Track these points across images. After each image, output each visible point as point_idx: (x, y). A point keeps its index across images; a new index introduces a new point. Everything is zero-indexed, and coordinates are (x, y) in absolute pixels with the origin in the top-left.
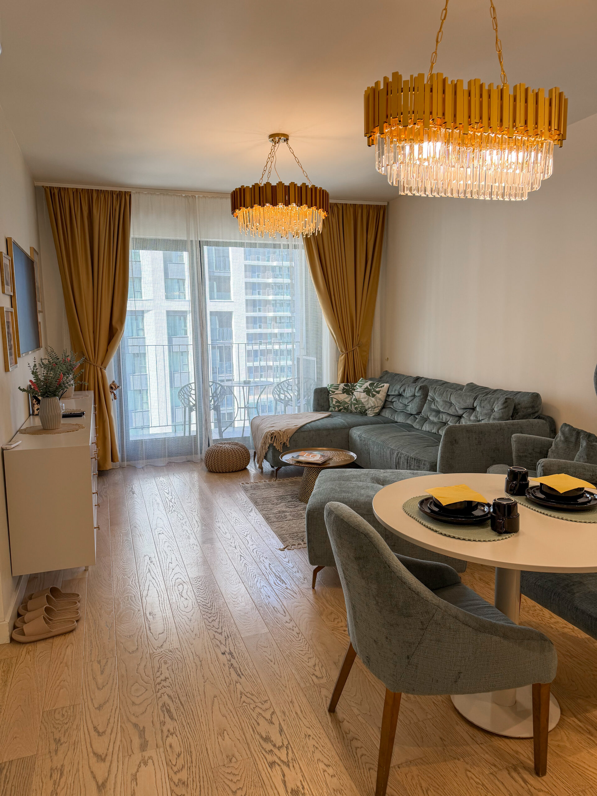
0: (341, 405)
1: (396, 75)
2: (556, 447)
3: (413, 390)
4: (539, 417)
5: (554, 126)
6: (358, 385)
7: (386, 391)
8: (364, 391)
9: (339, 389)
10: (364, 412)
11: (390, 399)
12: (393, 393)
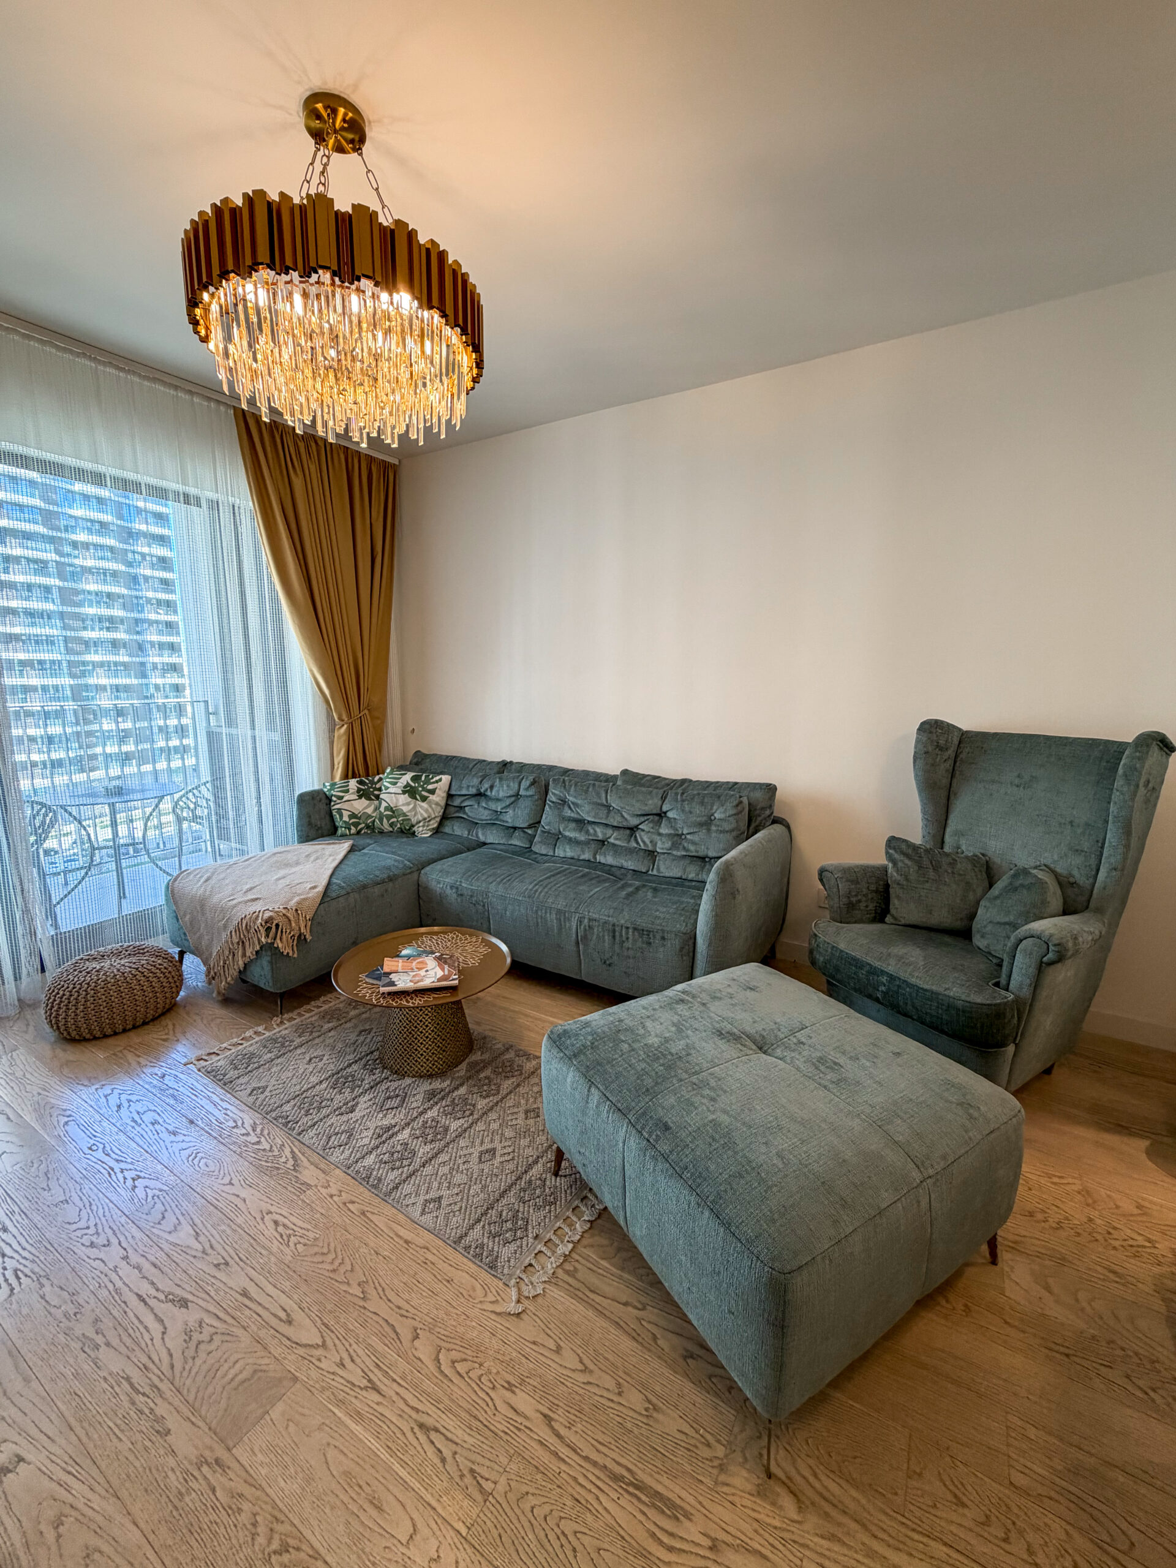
0: (361, 821)
3: (514, 785)
4: (775, 822)
6: (385, 781)
7: (447, 788)
9: (351, 791)
10: (409, 829)
11: (456, 803)
12: (463, 792)
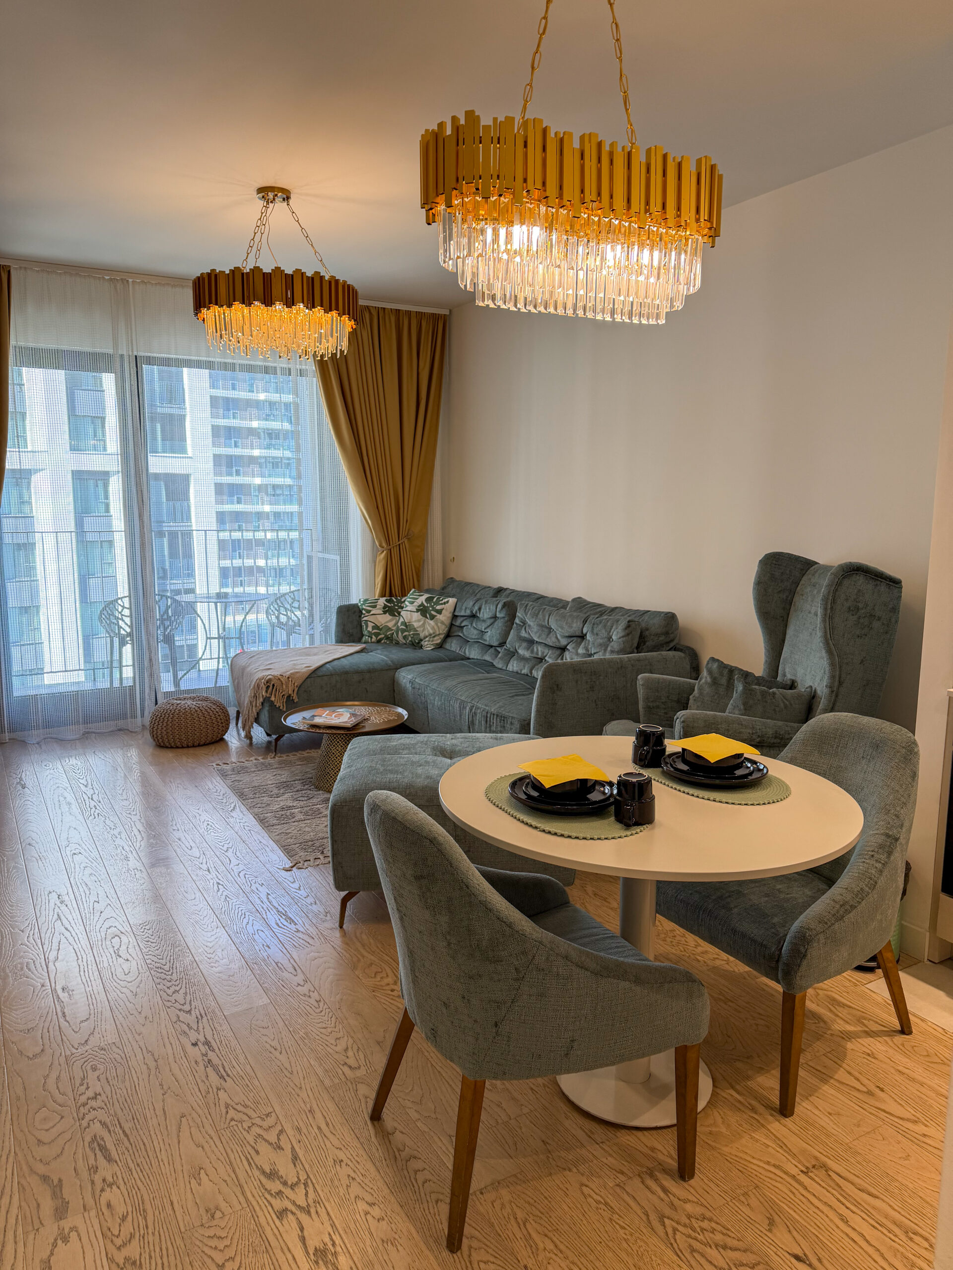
0: (381, 632)
1: (471, 115)
2: (701, 693)
3: (493, 608)
4: (675, 649)
5: (704, 214)
6: (407, 600)
7: (452, 610)
8: (418, 611)
9: (378, 607)
10: (418, 643)
11: (458, 623)
12: (463, 613)
